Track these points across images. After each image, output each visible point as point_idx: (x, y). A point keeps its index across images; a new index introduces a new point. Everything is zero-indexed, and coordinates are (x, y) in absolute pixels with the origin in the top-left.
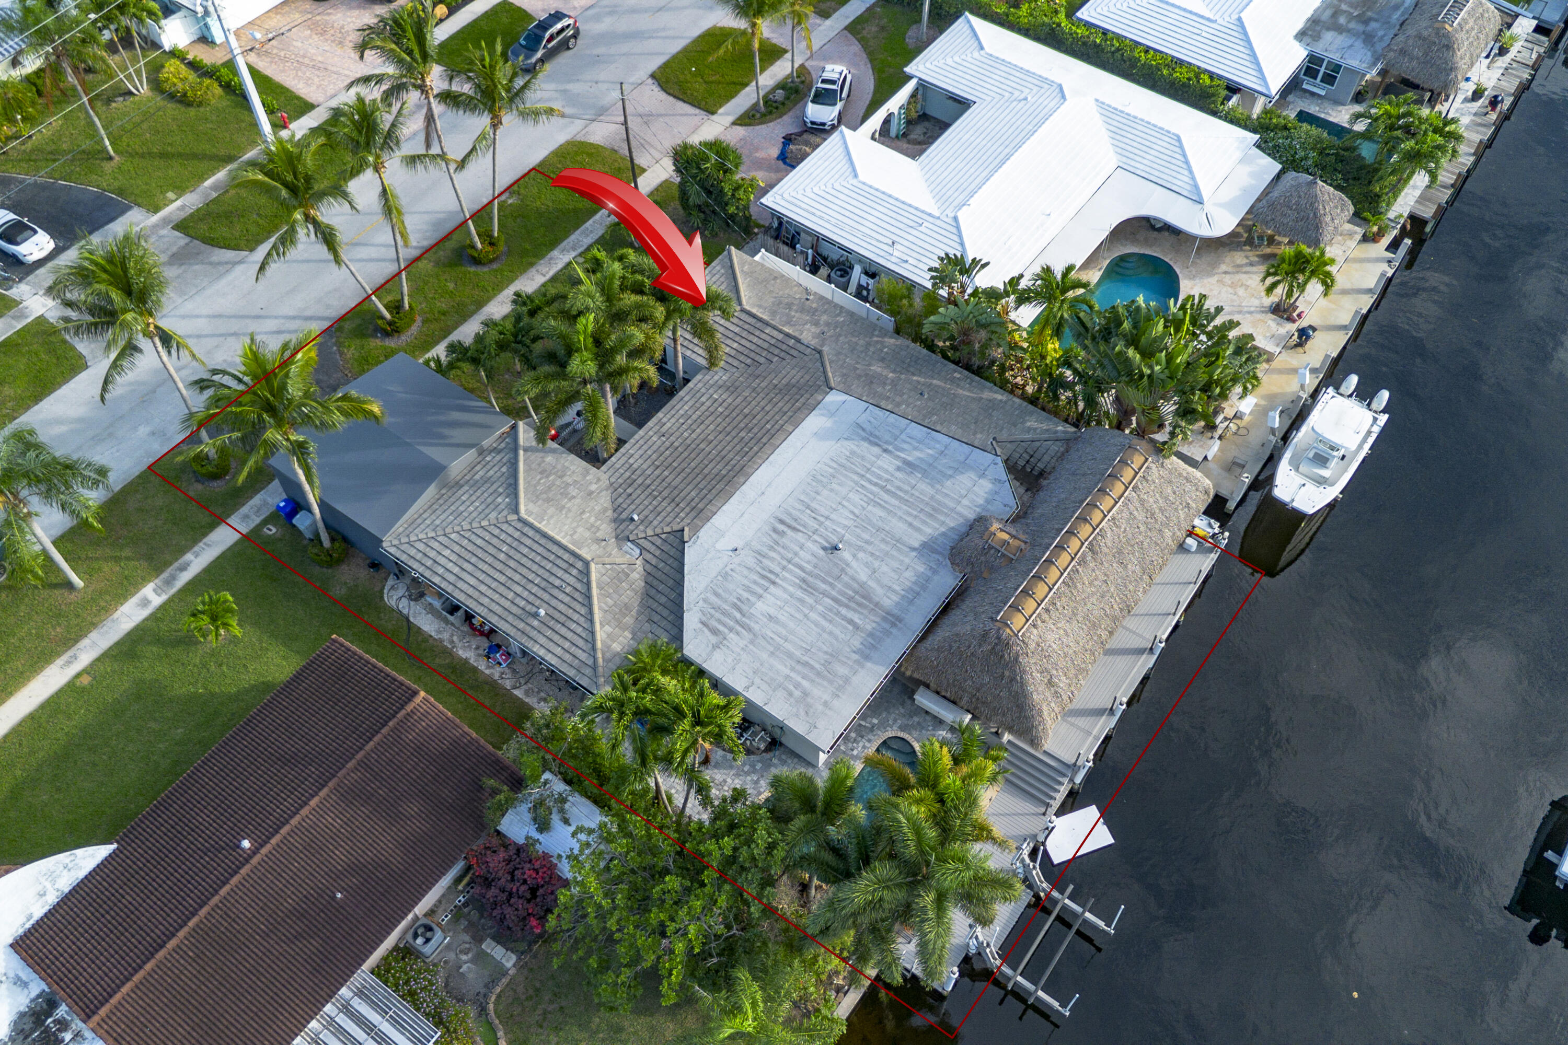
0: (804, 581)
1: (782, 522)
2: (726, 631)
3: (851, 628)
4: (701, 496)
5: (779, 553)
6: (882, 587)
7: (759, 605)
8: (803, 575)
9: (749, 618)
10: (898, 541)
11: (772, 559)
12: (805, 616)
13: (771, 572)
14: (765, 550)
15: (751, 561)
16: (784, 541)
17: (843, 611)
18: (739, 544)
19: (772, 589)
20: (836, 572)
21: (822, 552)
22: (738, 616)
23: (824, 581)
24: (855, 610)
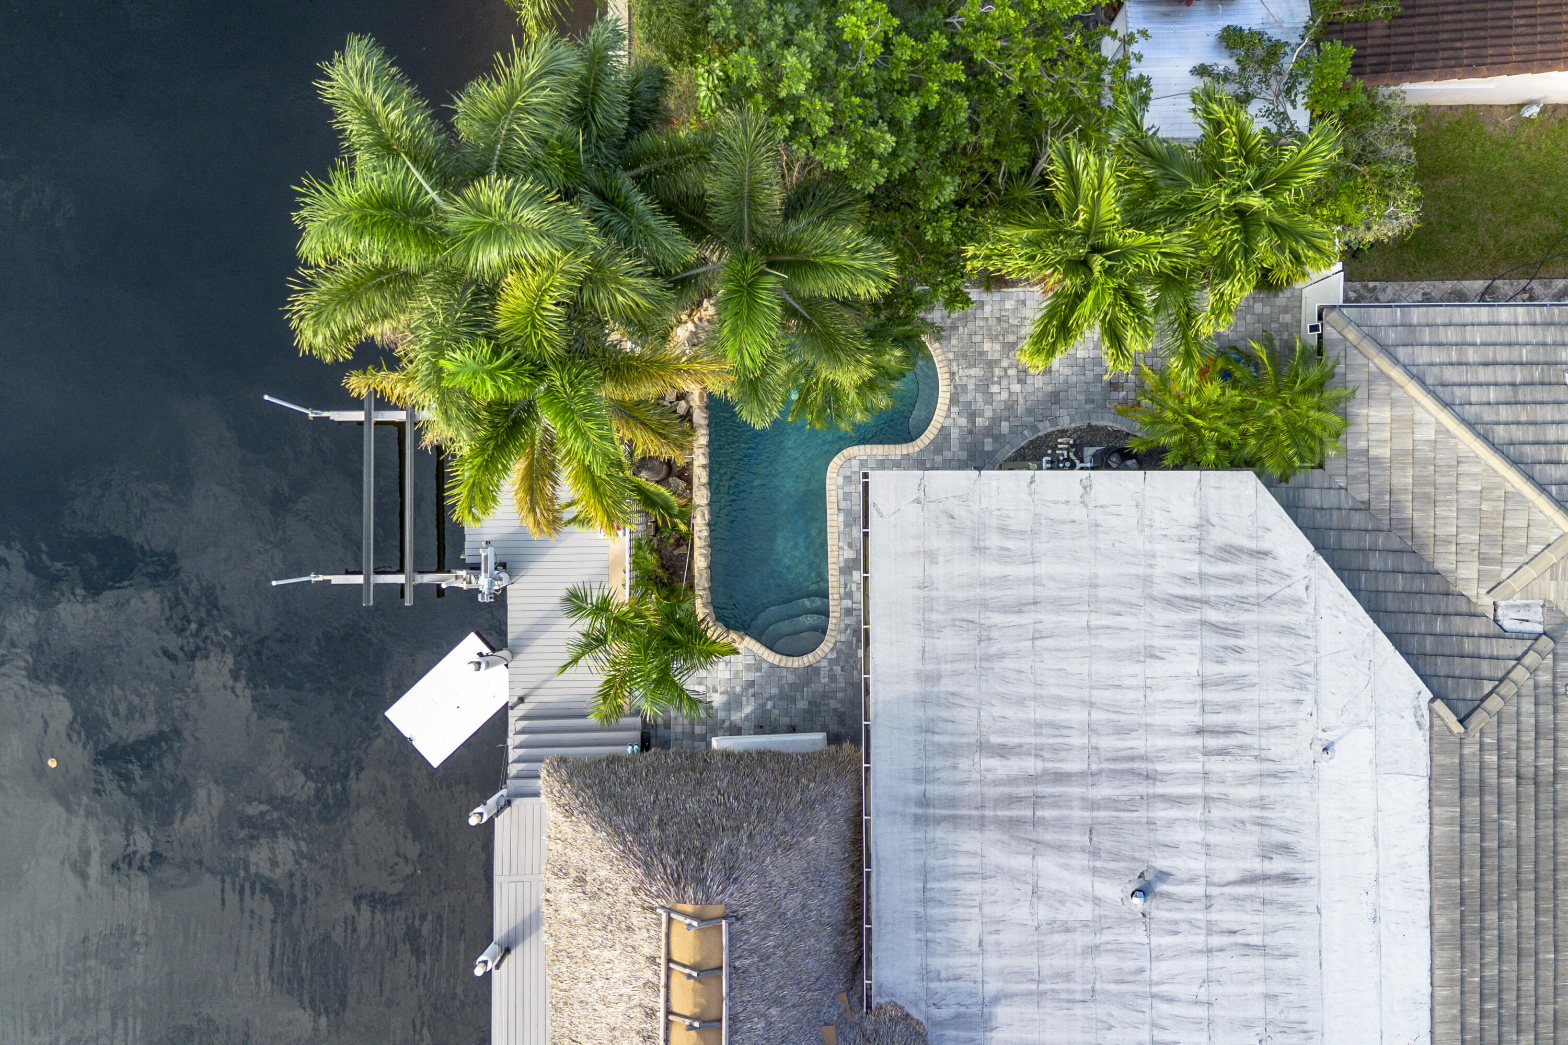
0: (1150, 777)
1: (1287, 879)
2: (1211, 569)
3: (995, 739)
4: (1491, 827)
5: (1240, 804)
6: (1001, 871)
7: (1192, 666)
8: (1160, 789)
9: (1190, 625)
10: (1042, 994)
11: (1244, 780)
12: (1092, 705)
13: (1223, 752)
14: (1271, 791)
15: (1277, 746)
16: (1251, 838)
17: (1031, 765)
18: (1330, 768)
19: (1194, 717)
20: (1106, 842)
21: (1162, 863)
22: (1213, 615)
23: (1113, 804)
24: (1012, 781)
